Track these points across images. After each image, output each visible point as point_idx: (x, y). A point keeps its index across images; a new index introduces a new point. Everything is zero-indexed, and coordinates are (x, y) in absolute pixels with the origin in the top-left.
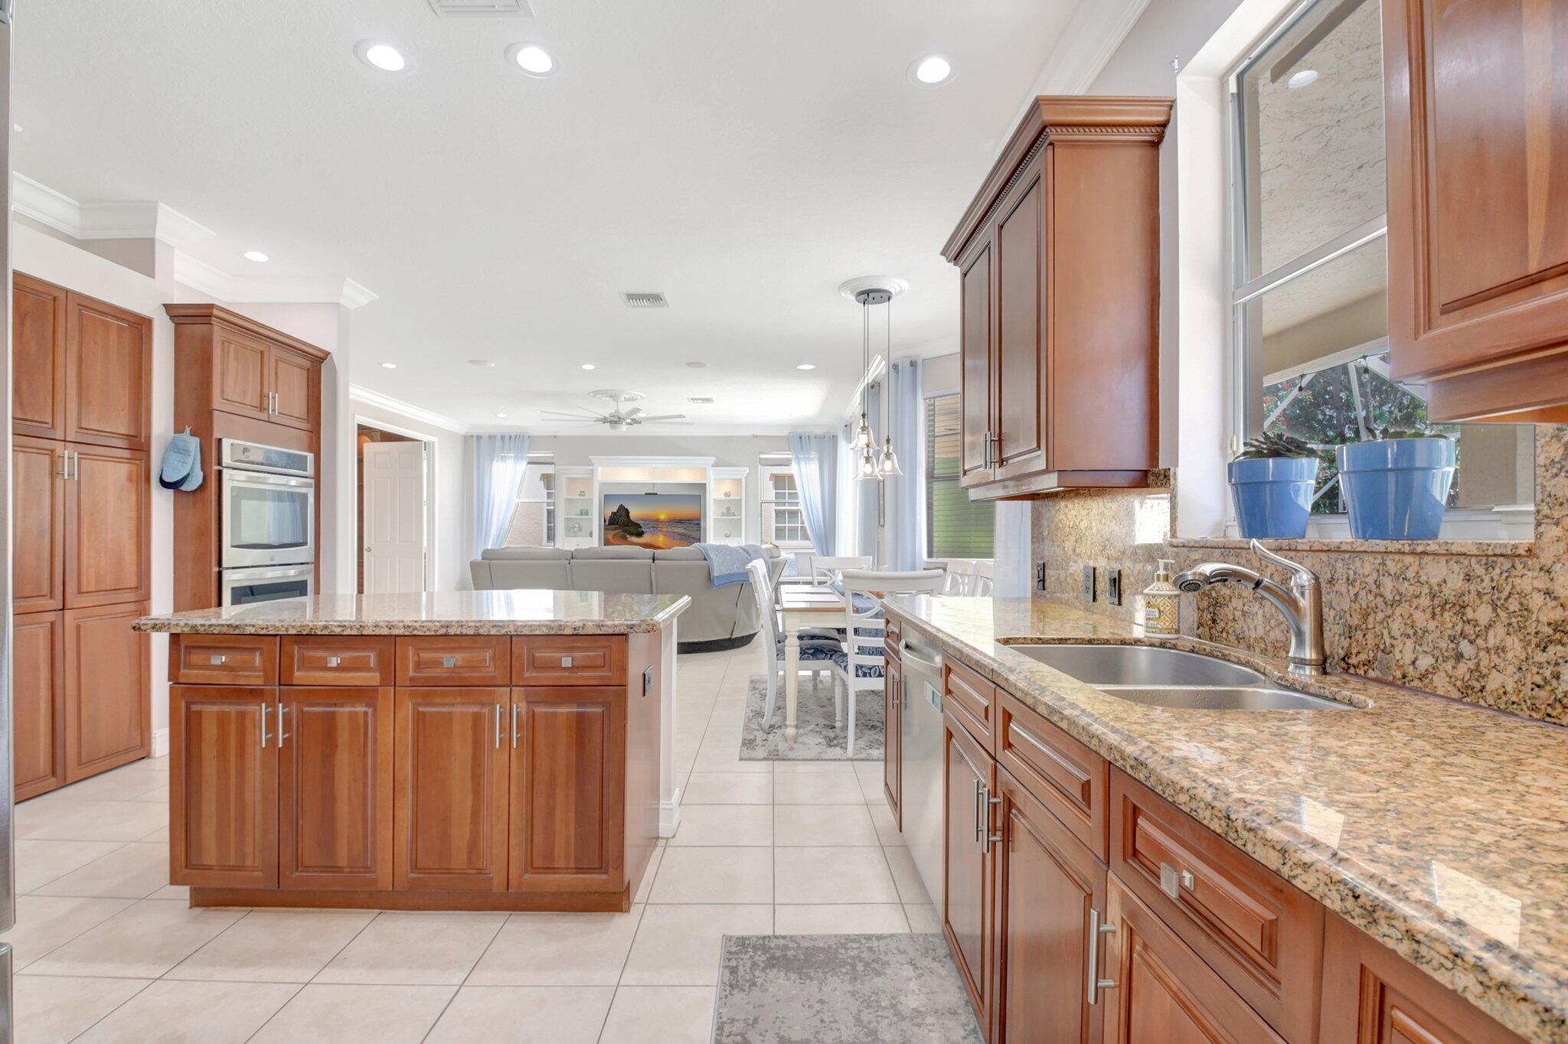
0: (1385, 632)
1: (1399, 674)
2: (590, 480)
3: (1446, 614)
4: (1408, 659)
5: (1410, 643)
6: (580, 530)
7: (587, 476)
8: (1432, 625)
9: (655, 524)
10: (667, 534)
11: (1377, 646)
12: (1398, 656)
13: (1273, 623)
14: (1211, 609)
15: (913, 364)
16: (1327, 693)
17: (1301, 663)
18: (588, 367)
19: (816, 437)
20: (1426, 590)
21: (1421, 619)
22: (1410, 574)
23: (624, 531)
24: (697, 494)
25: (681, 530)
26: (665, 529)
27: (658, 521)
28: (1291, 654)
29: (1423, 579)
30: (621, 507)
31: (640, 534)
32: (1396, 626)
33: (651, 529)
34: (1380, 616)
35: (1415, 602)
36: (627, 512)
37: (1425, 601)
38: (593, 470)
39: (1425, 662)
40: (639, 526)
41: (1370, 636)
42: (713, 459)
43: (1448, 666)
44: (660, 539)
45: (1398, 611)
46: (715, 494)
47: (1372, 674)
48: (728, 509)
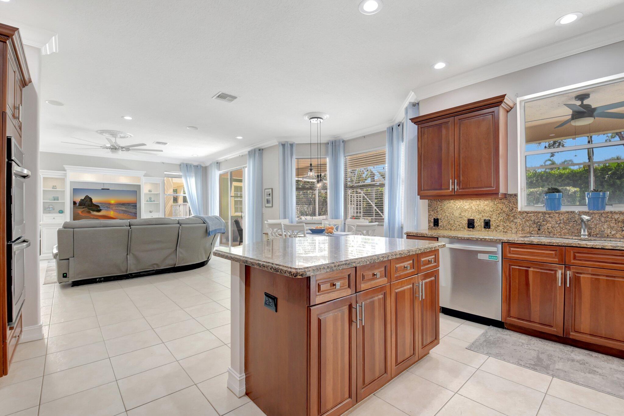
0: (602, 228)
1: (606, 235)
2: (63, 180)
3: (619, 224)
4: (609, 232)
5: (609, 229)
6: (54, 209)
7: (62, 177)
8: (615, 226)
9: (108, 205)
10: (115, 211)
11: (600, 231)
12: (606, 232)
13: (564, 228)
14: (538, 227)
15: (292, 145)
16: (603, 240)
17: (585, 235)
18: (128, 118)
19: (194, 166)
20: (614, 219)
21: (612, 225)
22: (609, 217)
23: (89, 209)
24: (135, 191)
25: (124, 209)
26: (114, 208)
27: (110, 204)
28: (582, 234)
29: (613, 217)
30: (87, 197)
31: (99, 211)
32: (605, 227)
33: (106, 208)
34: (600, 225)
35: (611, 222)
36: (91, 199)
37: (614, 221)
38: (66, 173)
39: (613, 233)
40: (98, 206)
41: (597, 229)
42: (144, 172)
43: (620, 233)
44: (112, 213)
45: (606, 224)
46: (145, 190)
47: (598, 236)
48: (150, 198)
